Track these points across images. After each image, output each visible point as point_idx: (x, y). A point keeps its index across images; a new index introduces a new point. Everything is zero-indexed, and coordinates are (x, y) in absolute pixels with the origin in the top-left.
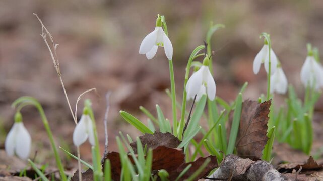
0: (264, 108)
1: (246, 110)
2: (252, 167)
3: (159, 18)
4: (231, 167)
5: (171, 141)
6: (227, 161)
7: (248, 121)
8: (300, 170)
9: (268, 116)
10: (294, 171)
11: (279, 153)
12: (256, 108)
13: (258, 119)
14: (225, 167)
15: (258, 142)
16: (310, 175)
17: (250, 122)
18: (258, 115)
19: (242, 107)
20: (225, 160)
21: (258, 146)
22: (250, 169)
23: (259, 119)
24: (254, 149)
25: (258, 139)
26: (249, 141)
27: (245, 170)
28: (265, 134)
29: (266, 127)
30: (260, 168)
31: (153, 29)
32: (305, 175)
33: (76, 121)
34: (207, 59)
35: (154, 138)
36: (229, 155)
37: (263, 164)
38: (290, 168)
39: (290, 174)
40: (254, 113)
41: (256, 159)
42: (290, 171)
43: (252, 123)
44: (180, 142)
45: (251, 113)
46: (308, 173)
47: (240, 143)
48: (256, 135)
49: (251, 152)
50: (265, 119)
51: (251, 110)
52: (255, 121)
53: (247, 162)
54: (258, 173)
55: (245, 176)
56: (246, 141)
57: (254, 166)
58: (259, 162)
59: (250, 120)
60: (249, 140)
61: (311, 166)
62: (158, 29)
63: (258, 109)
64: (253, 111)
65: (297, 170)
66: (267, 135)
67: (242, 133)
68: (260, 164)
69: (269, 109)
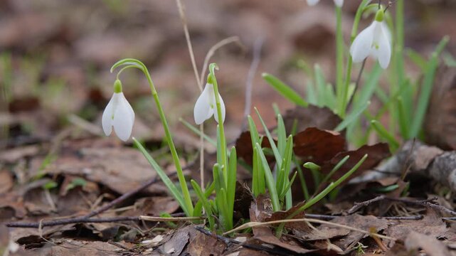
2: (437, 160)
5: (329, 118)
6: (405, 148)
12: (452, 77)
14: (402, 156)
20: (402, 146)
22: (434, 163)
27: (427, 163)
30: (446, 162)
33: (201, 88)
34: (381, 12)
35: (308, 113)
36: (409, 139)
37: (452, 157)
40: (449, 85)
44: (340, 121)
51: (446, 79)
52: (449, 95)
53: (434, 151)
54: (444, 169)
55: (427, 171)
56: (436, 121)
57: (440, 159)
58: (448, 153)
60: (441, 120)
63: (454, 79)
68: (448, 157)
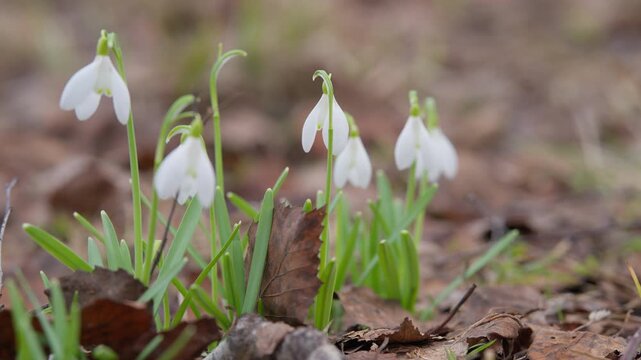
0: (313, 223)
1: (280, 224)
2: (287, 340)
3: (103, 37)
4: (247, 339)
5: (127, 286)
6: (240, 326)
7: (282, 247)
8: (384, 345)
9: (321, 238)
10: (375, 346)
11: (350, 308)
12: (297, 222)
13: (300, 246)
14: (236, 339)
15: (302, 291)
16: (405, 353)
17: (286, 250)
18: (300, 236)
19: (273, 219)
20: (236, 324)
21: (302, 298)
22: (284, 345)
23: (303, 244)
24: (294, 304)
25: (301, 283)
26: (284, 289)
27: (273, 346)
28: (316, 274)
29: (316, 260)
30: (302, 341)
31: (90, 60)
32: (394, 355)
35: (94, 280)
36: (245, 315)
37: (309, 334)
38: (367, 340)
39: (365, 352)
40: (293, 233)
41: (296, 324)
42: (366, 346)
43: (291, 251)
44: (144, 289)
45: (289, 230)
46: (401, 350)
47: (269, 291)
48: (298, 276)
49: (288, 310)
50: (314, 245)
51: (289, 226)
52: (295, 248)
53: (280, 329)
54: (298, 351)
55: (273, 356)
56: (279, 288)
57: (293, 338)
58: (301, 330)
59: (286, 246)
60: (285, 286)
61: (408, 336)
62: (100, 60)
63: (300, 225)
64: (292, 226)
65: (379, 345)
66: (318, 276)
67: (272, 271)
68: (303, 335)
69: (323, 224)
